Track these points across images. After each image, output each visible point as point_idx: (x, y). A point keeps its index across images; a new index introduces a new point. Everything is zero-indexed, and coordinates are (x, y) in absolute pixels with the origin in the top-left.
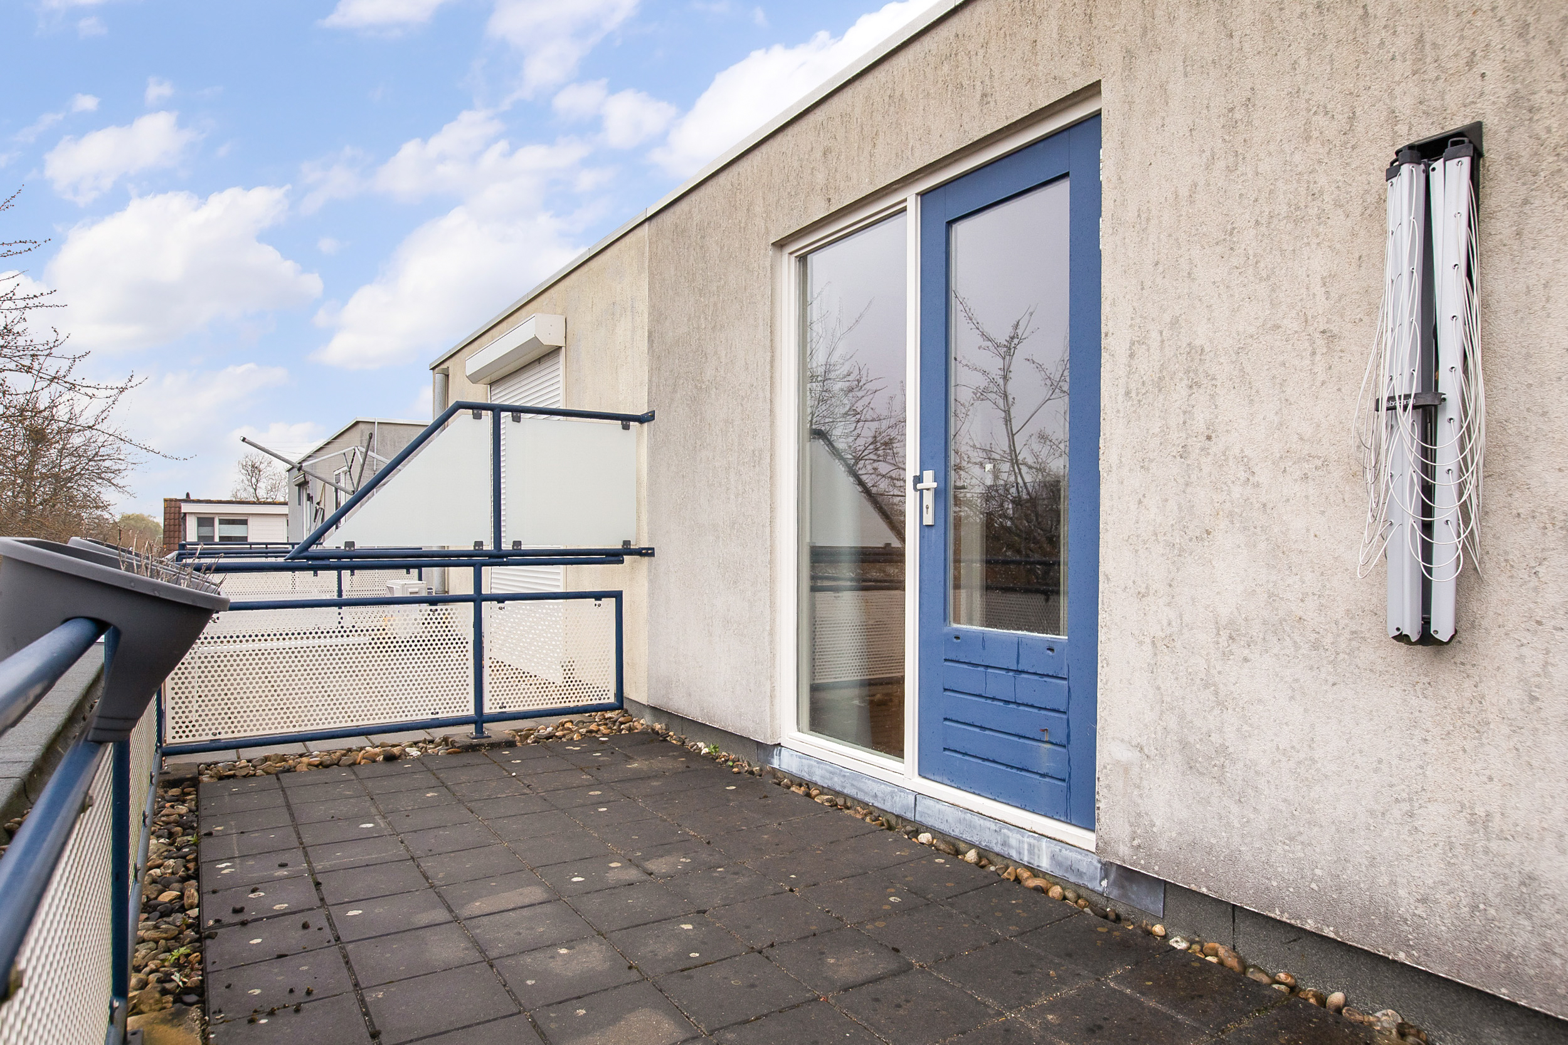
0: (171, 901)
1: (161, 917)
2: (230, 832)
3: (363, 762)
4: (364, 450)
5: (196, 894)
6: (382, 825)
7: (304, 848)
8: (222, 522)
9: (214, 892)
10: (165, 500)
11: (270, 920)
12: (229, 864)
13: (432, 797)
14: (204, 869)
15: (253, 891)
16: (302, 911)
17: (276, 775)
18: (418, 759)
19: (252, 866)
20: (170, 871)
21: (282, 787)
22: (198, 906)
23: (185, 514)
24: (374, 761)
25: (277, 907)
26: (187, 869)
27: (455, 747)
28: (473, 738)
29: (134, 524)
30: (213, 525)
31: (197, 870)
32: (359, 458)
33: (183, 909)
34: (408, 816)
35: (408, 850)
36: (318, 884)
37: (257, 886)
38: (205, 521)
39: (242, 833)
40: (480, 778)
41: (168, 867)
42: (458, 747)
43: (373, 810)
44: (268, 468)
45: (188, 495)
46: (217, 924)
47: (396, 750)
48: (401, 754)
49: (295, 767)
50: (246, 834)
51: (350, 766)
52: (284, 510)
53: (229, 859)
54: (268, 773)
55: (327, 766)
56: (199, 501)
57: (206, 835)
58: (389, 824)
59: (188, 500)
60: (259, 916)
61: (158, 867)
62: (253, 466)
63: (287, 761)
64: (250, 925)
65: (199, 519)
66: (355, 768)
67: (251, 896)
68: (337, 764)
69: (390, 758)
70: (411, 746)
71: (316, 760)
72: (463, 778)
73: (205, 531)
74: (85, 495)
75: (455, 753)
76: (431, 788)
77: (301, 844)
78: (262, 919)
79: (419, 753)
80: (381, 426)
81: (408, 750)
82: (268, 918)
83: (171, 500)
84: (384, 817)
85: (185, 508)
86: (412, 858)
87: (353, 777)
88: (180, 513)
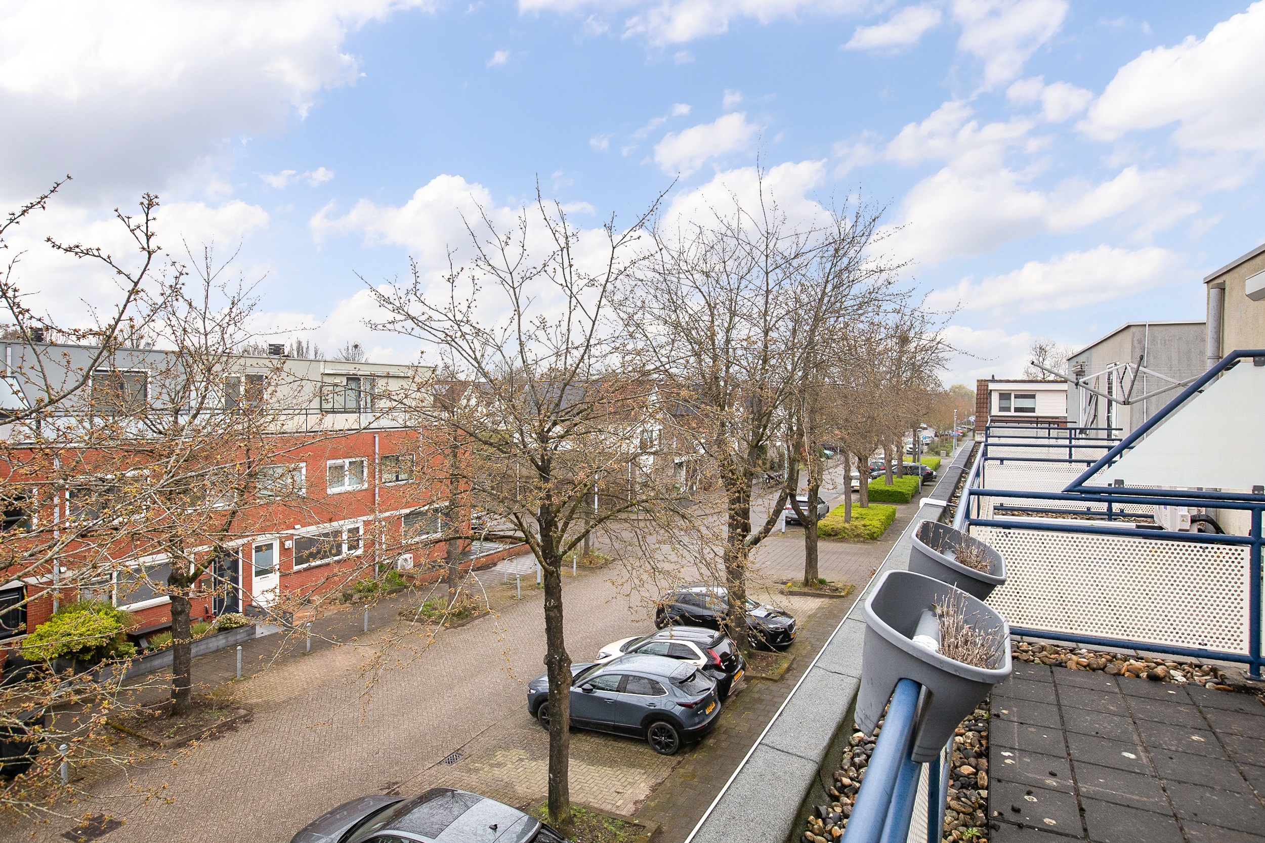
0: (969, 774)
1: (962, 787)
2: (1012, 719)
3: (1127, 674)
4: (1135, 366)
5: (986, 777)
6: (1145, 761)
7: (1071, 760)
8: (1016, 397)
9: (999, 781)
10: (978, 381)
11: (1041, 833)
12: (1011, 754)
13: (1197, 741)
14: (993, 750)
15: (1029, 793)
16: (1067, 835)
17: (1050, 666)
18: (1183, 686)
19: (1028, 764)
20: (969, 741)
21: (1054, 682)
22: (987, 788)
23: (991, 391)
24: (1138, 676)
25: (1047, 820)
26: (981, 745)
27: (1225, 684)
28: (1247, 679)
29: (958, 392)
30: (1010, 399)
31: (988, 748)
32: (1130, 375)
33: (976, 787)
34: (1171, 758)
35: (1170, 804)
36: (1082, 810)
37: (1033, 789)
38: (1005, 396)
39: (1021, 723)
40: (1256, 735)
41: (968, 737)
42: (1229, 685)
43: (1135, 737)
44: (1053, 350)
45: (993, 376)
46: (1000, 817)
47: (1160, 670)
48: (1165, 676)
49: (1066, 663)
50: (1025, 726)
51: (1114, 675)
52: (1064, 387)
53: (1012, 749)
54: (1044, 663)
55: (1094, 670)
56: (1001, 381)
57: (995, 715)
58: (1151, 760)
59: (993, 380)
60: (1031, 824)
61: (961, 735)
62: (1040, 348)
63: (1060, 654)
64: (1025, 830)
65: (1000, 394)
66: (1120, 679)
67: (1026, 797)
68: (1103, 669)
69: (1154, 678)
70: (1175, 668)
71: (1084, 661)
72: (1235, 728)
73: (1005, 404)
74: (929, 376)
75: (1225, 690)
76: (1198, 730)
77: (1069, 754)
78: (1033, 828)
79: (1184, 680)
80: (1152, 328)
81: (1172, 672)
82: (1040, 829)
83: (982, 381)
84: (1146, 750)
85: (991, 386)
86: (1175, 815)
87: (1117, 690)
88: (987, 390)
